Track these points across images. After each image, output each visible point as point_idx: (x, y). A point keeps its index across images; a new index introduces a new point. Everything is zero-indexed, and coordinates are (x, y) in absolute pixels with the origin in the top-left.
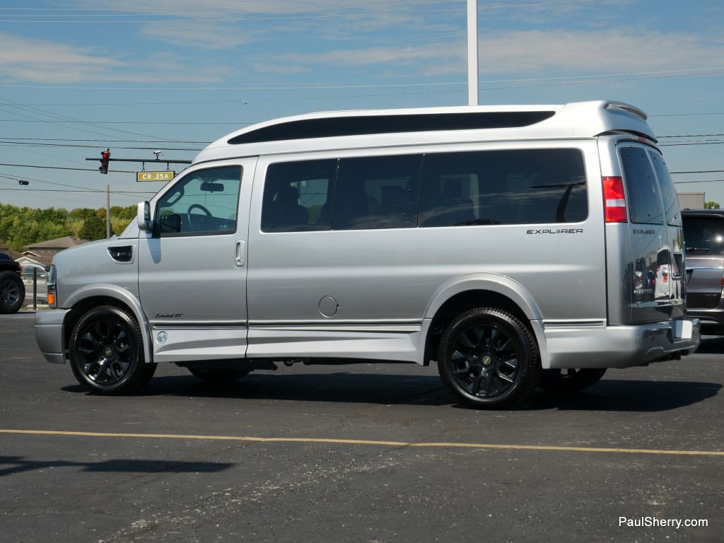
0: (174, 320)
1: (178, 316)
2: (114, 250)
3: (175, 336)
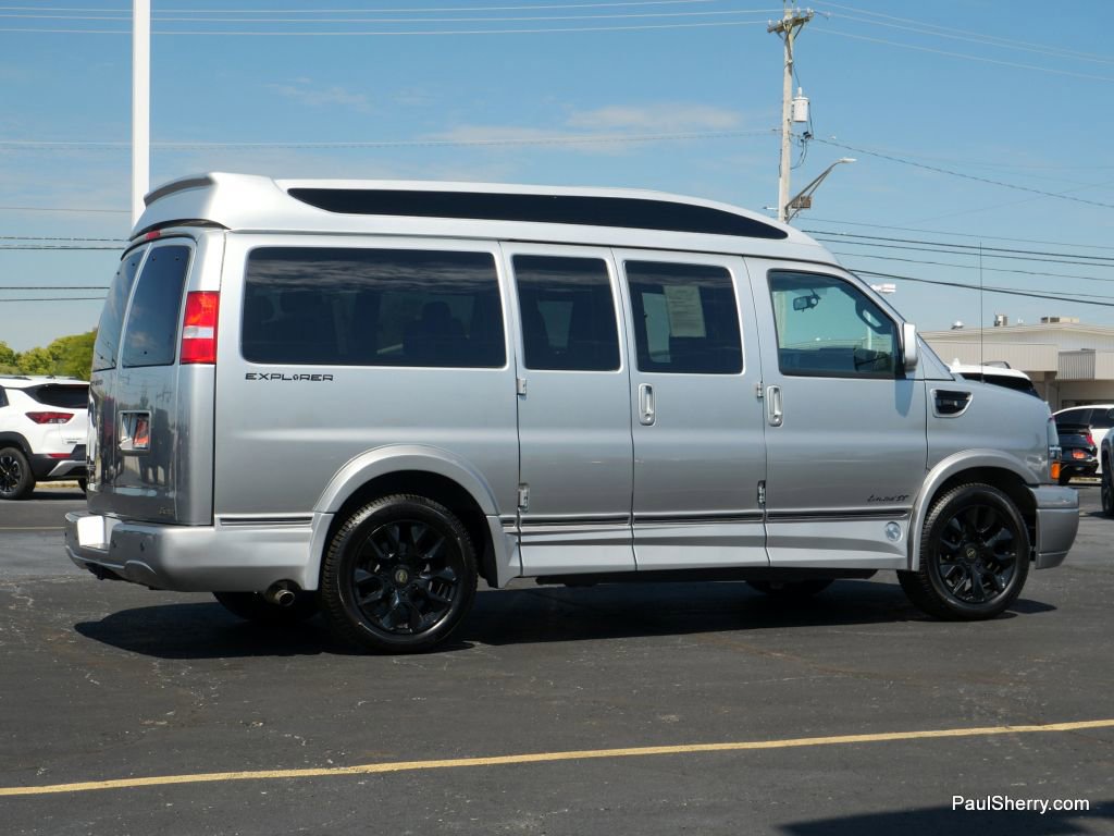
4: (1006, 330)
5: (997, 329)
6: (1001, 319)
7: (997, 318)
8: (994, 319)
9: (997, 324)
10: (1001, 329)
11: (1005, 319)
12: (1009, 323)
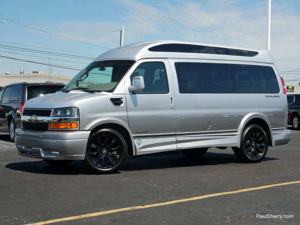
0: (144, 134)
1: (146, 132)
2: (112, 100)
3: (145, 142)
4: (23, 75)
5: (21, 75)
6: (22, 71)
7: (21, 71)
8: (20, 72)
9: (21, 73)
10: (22, 75)
11: (23, 71)
12: (25, 73)
